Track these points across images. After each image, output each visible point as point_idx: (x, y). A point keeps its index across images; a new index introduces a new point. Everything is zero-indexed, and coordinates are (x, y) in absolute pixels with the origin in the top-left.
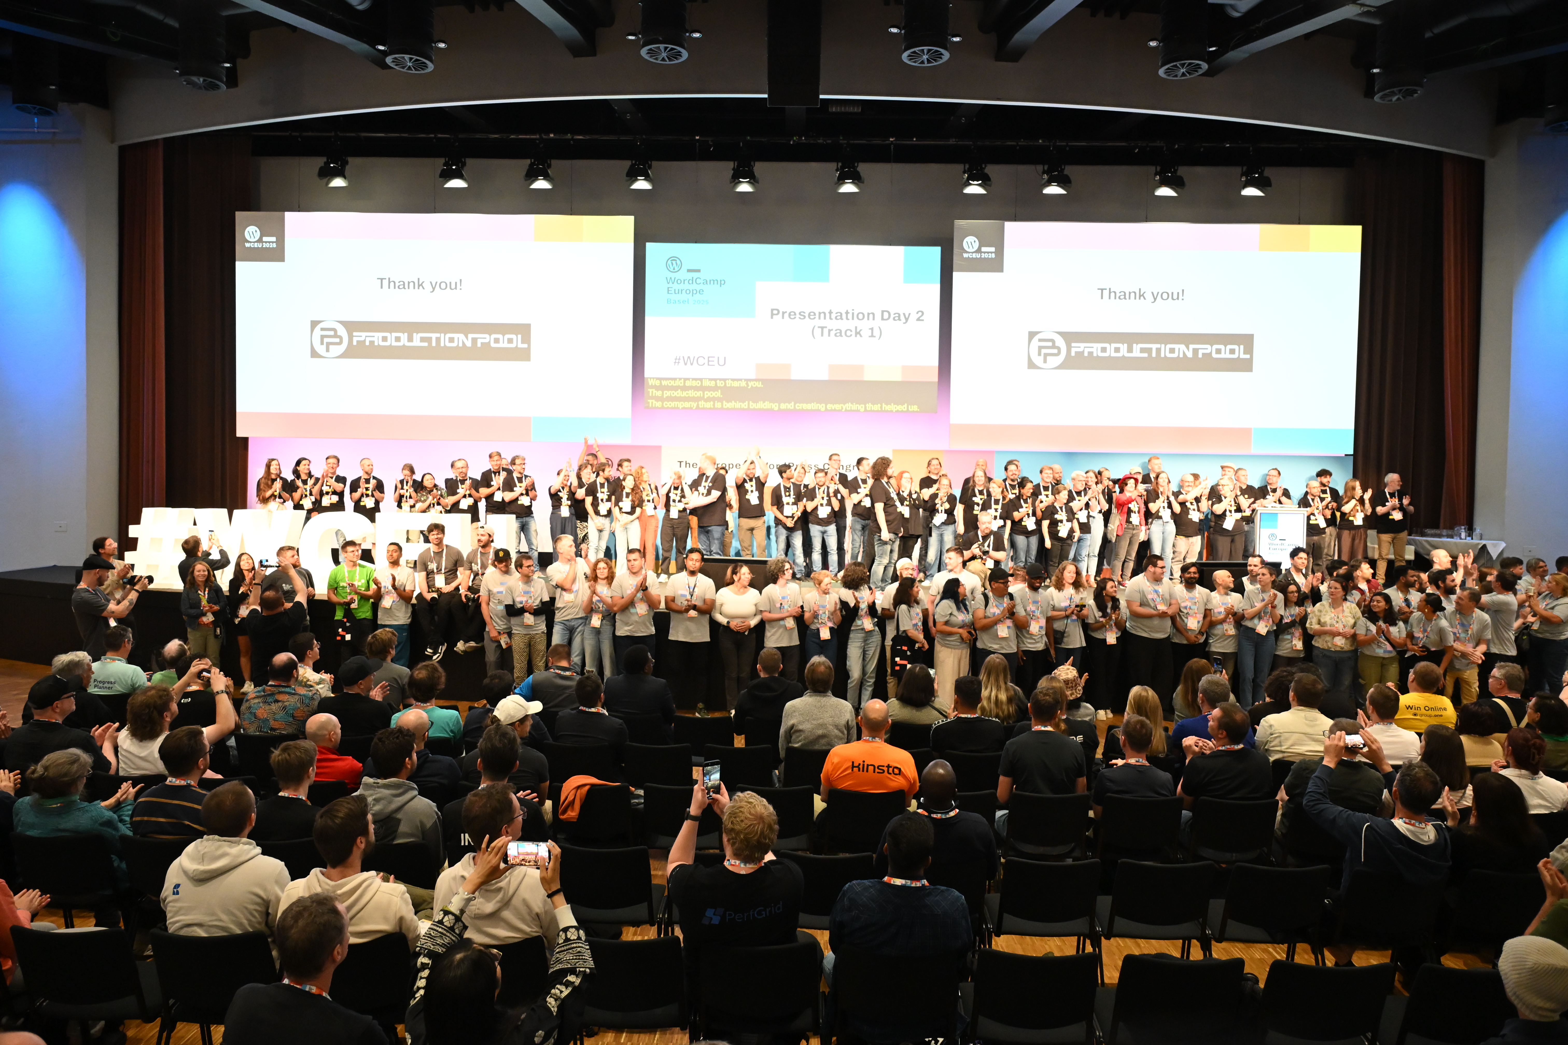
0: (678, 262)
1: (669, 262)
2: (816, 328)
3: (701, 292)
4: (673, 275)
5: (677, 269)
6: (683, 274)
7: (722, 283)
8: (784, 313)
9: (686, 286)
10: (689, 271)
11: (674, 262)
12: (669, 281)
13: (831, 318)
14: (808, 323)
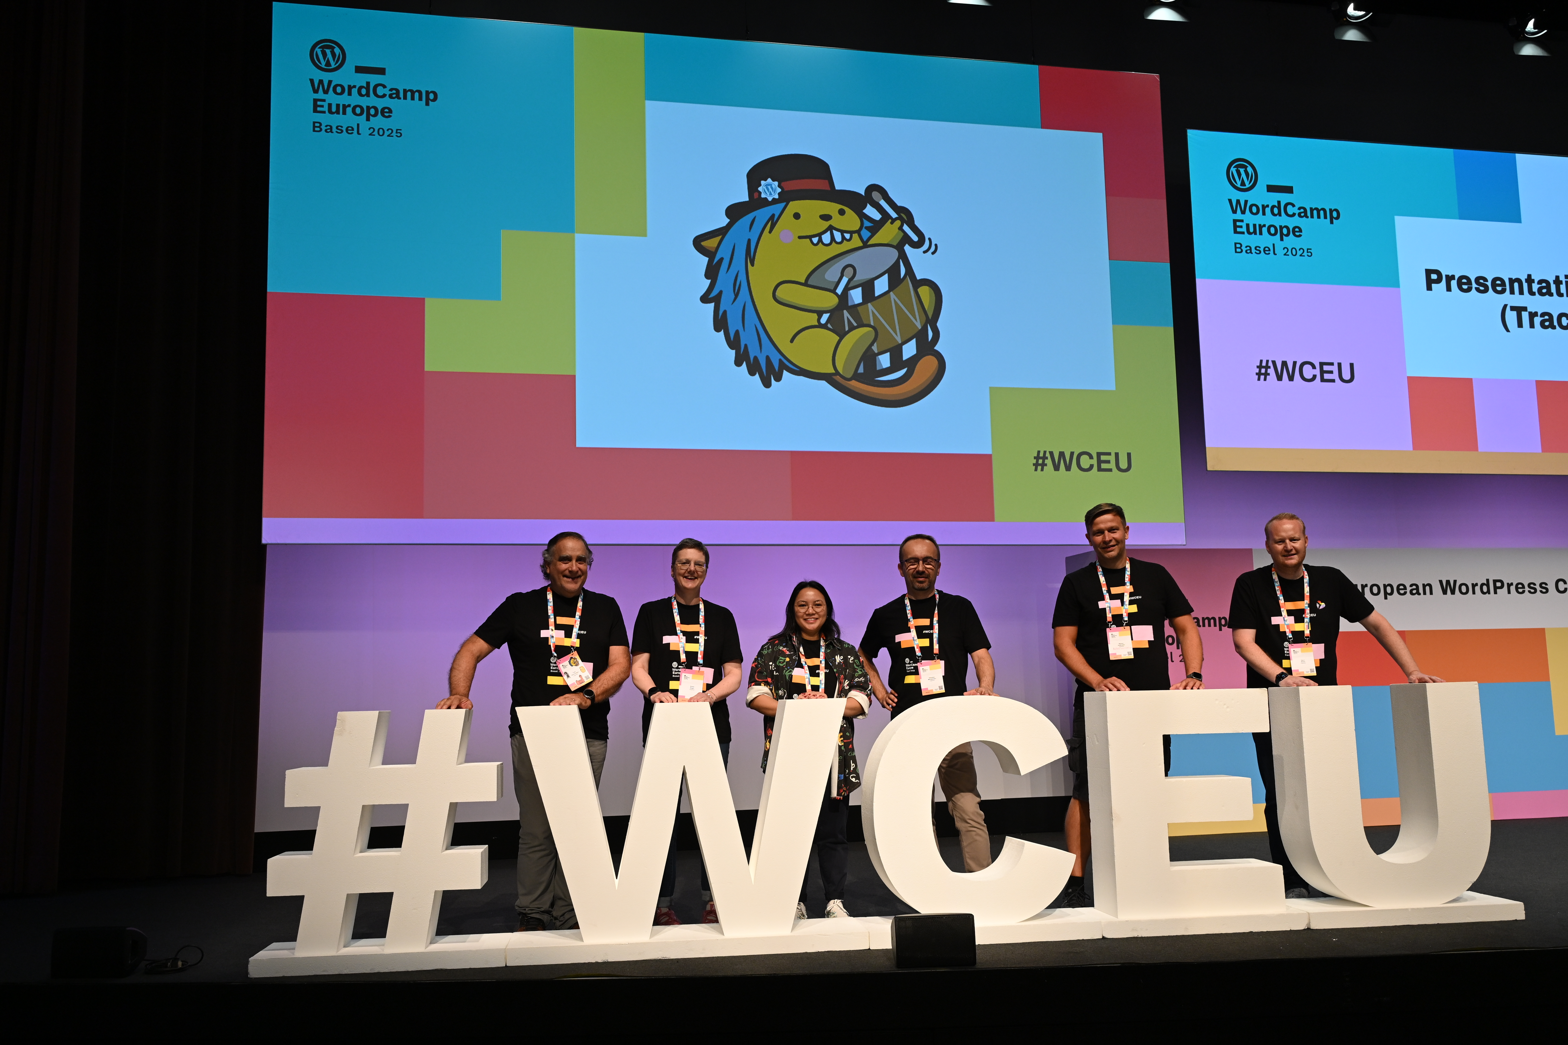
0: (1250, 169)
1: (1233, 170)
2: (1508, 309)
3: (1297, 232)
4: (1242, 196)
5: (1248, 185)
6: (1259, 196)
7: (1333, 215)
8: (1450, 278)
9: (1268, 219)
10: (1271, 189)
11: (1242, 170)
12: (1236, 207)
13: (1532, 293)
14: (1494, 301)
